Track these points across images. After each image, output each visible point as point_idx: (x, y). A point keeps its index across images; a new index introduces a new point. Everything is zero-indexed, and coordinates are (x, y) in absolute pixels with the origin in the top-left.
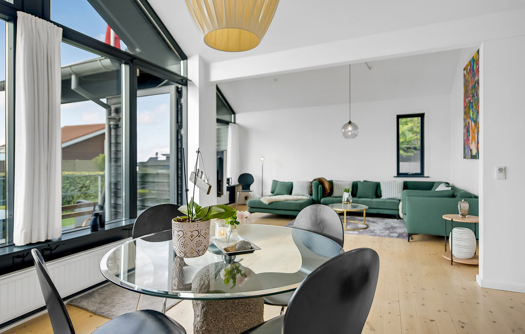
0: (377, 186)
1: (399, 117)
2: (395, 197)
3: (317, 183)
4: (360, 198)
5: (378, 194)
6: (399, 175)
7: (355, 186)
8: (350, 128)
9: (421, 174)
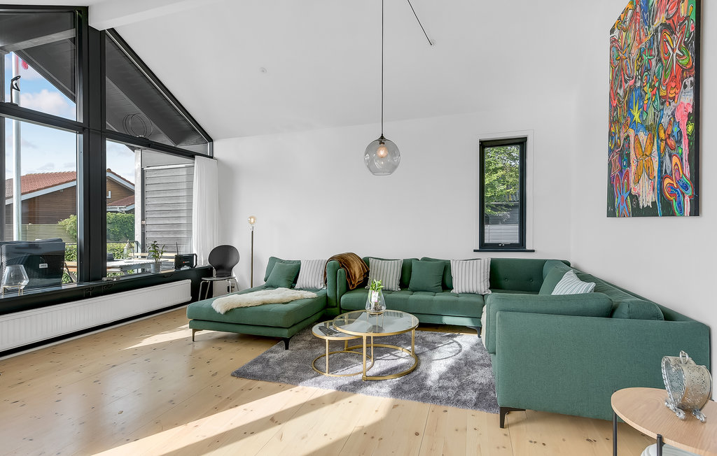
0: (446, 268)
1: (484, 145)
2: (475, 290)
3: (334, 265)
4: (414, 291)
5: (446, 286)
6: (484, 247)
7: (407, 269)
8: (382, 152)
9: (521, 246)
